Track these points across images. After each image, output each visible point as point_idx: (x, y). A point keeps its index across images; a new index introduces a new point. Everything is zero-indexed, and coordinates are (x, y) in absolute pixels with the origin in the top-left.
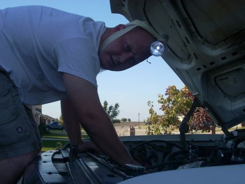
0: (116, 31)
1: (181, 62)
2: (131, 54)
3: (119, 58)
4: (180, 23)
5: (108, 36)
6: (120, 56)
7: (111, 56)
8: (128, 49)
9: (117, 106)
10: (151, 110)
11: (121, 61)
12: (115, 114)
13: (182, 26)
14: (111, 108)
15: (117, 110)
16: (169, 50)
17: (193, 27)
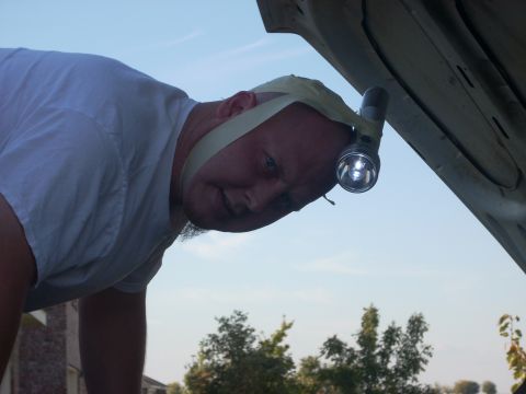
0: (230, 115)
1: (503, 195)
2: (279, 185)
3: (247, 198)
4: (468, 73)
5: (208, 131)
6: (248, 193)
7: (221, 190)
8: (272, 172)
9: (417, 326)
10: (513, 350)
11: (253, 205)
12: (413, 363)
13: (476, 83)
14: (391, 335)
15: (418, 345)
16: (460, 154)
17: (507, 87)
